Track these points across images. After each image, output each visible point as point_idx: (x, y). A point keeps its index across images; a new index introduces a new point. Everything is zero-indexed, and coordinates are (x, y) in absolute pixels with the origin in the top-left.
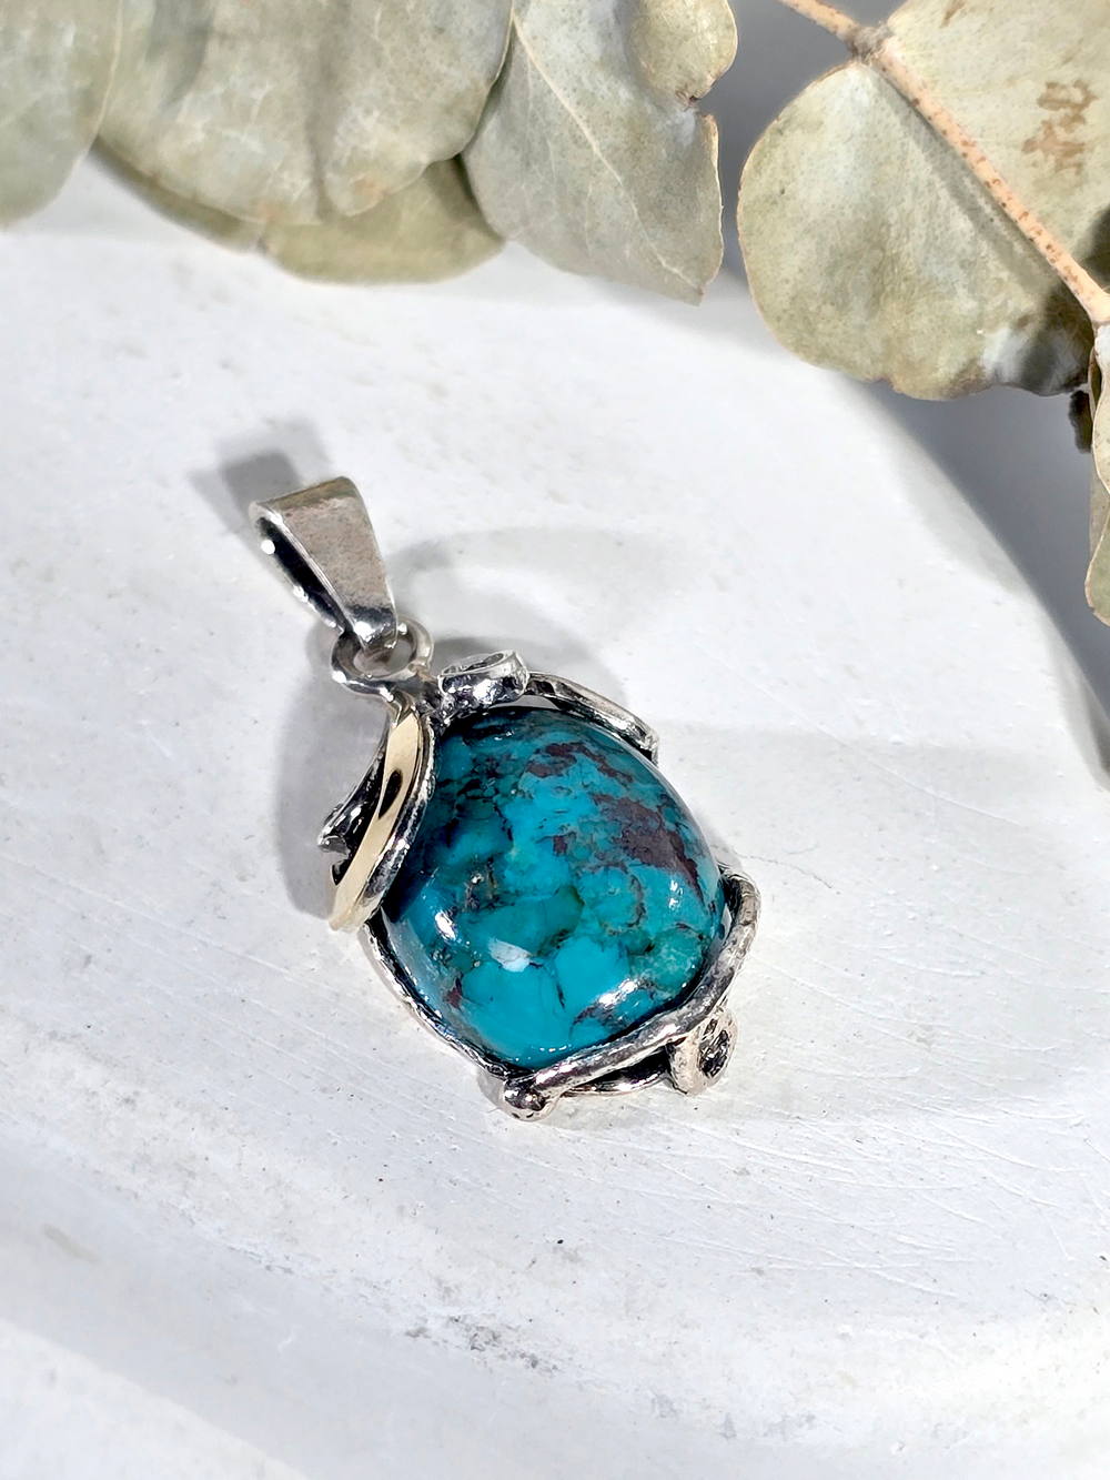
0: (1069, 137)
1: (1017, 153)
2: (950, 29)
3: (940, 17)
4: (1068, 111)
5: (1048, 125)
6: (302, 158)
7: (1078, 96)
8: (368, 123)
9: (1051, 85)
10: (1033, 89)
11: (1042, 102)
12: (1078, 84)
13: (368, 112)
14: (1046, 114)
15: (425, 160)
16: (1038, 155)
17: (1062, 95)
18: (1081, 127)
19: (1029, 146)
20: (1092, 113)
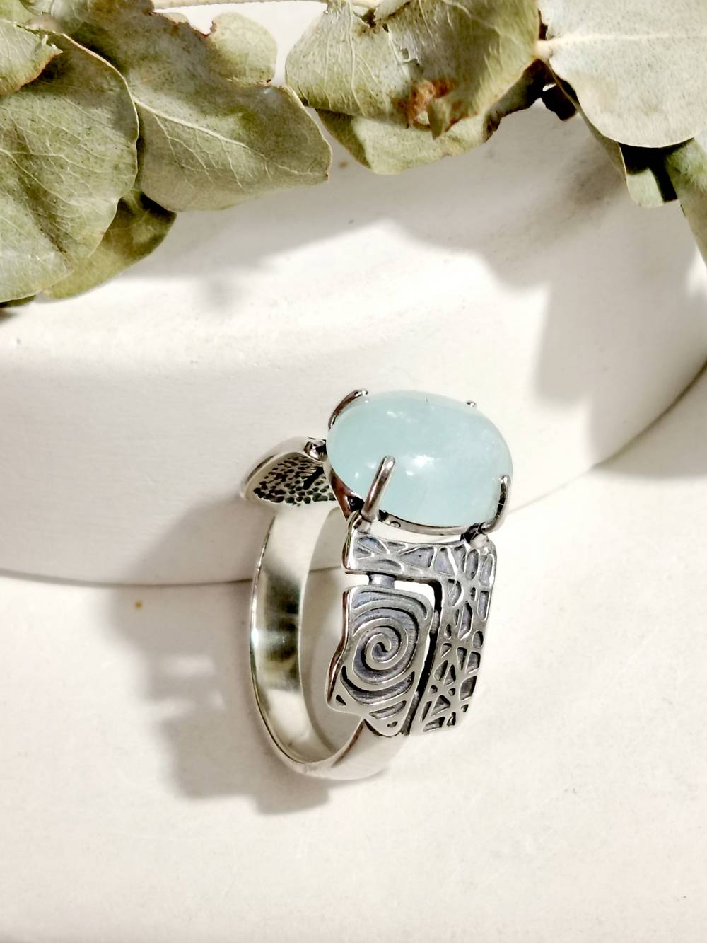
8: (75, 201)
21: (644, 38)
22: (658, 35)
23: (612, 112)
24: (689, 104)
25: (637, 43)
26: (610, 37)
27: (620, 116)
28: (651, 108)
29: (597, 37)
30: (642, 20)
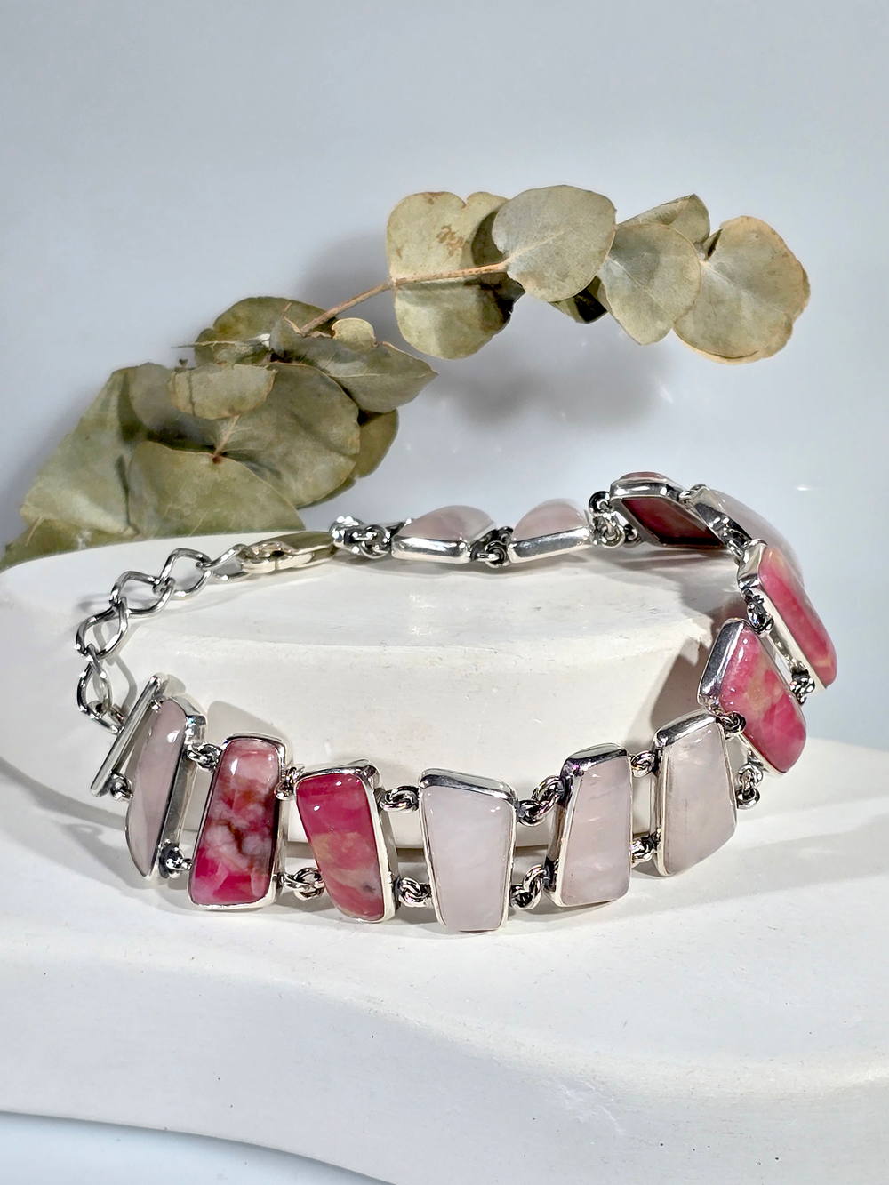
0: (457, 239)
1: (451, 259)
2: (404, 258)
3: (398, 258)
4: (449, 235)
5: (449, 244)
6: (334, 455)
7: (446, 230)
8: (335, 431)
9: (438, 236)
10: (435, 243)
11: (442, 241)
12: (444, 228)
13: (332, 429)
14: (445, 243)
15: (355, 421)
16: (456, 252)
17: (443, 235)
18: (456, 235)
19: (451, 254)
20: (454, 229)
21: (549, 240)
22: (558, 235)
23: (545, 287)
24: (583, 266)
25: (547, 244)
26: (532, 247)
27: (549, 288)
28: (564, 276)
29: (527, 249)
30: (547, 230)
